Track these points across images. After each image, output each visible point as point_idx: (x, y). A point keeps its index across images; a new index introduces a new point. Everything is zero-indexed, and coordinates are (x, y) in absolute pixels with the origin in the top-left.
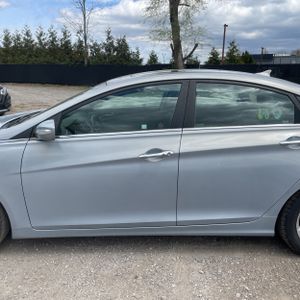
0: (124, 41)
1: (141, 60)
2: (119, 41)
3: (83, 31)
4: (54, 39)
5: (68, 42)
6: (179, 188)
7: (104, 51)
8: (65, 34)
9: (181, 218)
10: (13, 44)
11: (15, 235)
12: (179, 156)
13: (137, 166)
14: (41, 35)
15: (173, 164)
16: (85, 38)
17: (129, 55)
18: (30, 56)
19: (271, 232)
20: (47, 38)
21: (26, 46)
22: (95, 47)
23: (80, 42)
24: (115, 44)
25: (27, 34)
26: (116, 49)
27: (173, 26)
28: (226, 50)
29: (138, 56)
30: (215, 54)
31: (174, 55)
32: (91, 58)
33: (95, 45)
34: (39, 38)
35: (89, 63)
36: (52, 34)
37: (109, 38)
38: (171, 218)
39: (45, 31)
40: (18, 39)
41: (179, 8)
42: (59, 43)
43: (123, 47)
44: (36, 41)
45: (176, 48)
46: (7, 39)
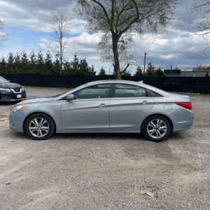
0: (85, 61)
1: (95, 72)
2: (82, 61)
3: (60, 55)
4: (41, 59)
5: (50, 61)
6: (110, 117)
7: (72, 67)
8: (48, 56)
9: (111, 126)
10: (14, 61)
11: (57, 132)
12: (110, 106)
13: (97, 109)
14: (33, 56)
15: (108, 109)
16: (61, 59)
17: (88, 69)
18: (25, 69)
19: (139, 131)
20: (37, 58)
21: (23, 62)
22: (67, 65)
23: (58, 61)
24: (79, 63)
25: (24, 56)
26: (79, 66)
27: (114, 54)
28: (147, 68)
29: (93, 70)
30: (139, 70)
31: (115, 70)
32: (64, 71)
33: (67, 63)
34: (31, 58)
35: (62, 74)
36: (40, 56)
37: (76, 59)
38: (108, 127)
39: (36, 54)
40: (18, 58)
41: (118, 43)
42: (44, 61)
43: (84, 64)
44: (30, 60)
45: (116, 66)
46: (11, 58)
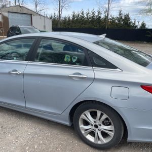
0: (128, 15)
2: (125, 16)
3: (108, 11)
4: (94, 15)
5: (100, 17)
7: (117, 21)
8: (99, 13)
9: (28, 106)
10: (76, 19)
14: (88, 14)
16: (108, 14)
17: (130, 23)
18: (82, 24)
20: (90, 15)
21: (81, 19)
24: (123, 18)
25: (82, 13)
26: (123, 20)
29: (134, 24)
32: (110, 25)
33: (113, 18)
34: (87, 15)
35: (108, 27)
36: (93, 13)
37: (120, 14)
39: (90, 12)
40: (78, 16)
42: (96, 17)
43: (127, 18)
44: (86, 17)
46: (74, 16)
